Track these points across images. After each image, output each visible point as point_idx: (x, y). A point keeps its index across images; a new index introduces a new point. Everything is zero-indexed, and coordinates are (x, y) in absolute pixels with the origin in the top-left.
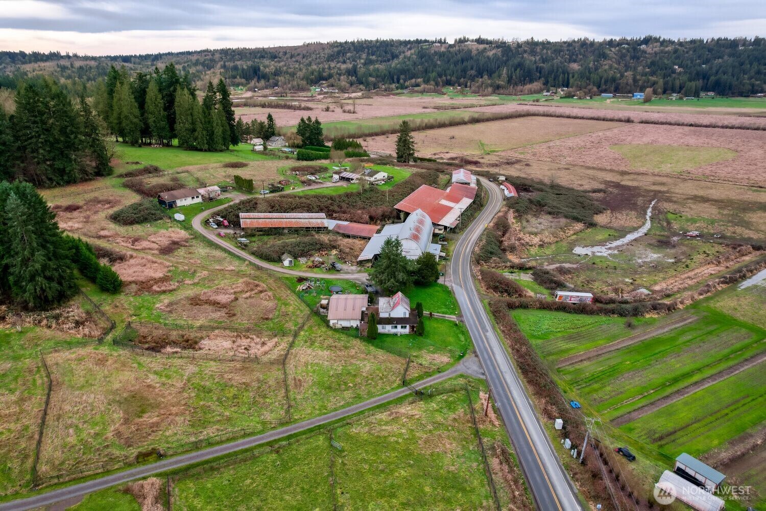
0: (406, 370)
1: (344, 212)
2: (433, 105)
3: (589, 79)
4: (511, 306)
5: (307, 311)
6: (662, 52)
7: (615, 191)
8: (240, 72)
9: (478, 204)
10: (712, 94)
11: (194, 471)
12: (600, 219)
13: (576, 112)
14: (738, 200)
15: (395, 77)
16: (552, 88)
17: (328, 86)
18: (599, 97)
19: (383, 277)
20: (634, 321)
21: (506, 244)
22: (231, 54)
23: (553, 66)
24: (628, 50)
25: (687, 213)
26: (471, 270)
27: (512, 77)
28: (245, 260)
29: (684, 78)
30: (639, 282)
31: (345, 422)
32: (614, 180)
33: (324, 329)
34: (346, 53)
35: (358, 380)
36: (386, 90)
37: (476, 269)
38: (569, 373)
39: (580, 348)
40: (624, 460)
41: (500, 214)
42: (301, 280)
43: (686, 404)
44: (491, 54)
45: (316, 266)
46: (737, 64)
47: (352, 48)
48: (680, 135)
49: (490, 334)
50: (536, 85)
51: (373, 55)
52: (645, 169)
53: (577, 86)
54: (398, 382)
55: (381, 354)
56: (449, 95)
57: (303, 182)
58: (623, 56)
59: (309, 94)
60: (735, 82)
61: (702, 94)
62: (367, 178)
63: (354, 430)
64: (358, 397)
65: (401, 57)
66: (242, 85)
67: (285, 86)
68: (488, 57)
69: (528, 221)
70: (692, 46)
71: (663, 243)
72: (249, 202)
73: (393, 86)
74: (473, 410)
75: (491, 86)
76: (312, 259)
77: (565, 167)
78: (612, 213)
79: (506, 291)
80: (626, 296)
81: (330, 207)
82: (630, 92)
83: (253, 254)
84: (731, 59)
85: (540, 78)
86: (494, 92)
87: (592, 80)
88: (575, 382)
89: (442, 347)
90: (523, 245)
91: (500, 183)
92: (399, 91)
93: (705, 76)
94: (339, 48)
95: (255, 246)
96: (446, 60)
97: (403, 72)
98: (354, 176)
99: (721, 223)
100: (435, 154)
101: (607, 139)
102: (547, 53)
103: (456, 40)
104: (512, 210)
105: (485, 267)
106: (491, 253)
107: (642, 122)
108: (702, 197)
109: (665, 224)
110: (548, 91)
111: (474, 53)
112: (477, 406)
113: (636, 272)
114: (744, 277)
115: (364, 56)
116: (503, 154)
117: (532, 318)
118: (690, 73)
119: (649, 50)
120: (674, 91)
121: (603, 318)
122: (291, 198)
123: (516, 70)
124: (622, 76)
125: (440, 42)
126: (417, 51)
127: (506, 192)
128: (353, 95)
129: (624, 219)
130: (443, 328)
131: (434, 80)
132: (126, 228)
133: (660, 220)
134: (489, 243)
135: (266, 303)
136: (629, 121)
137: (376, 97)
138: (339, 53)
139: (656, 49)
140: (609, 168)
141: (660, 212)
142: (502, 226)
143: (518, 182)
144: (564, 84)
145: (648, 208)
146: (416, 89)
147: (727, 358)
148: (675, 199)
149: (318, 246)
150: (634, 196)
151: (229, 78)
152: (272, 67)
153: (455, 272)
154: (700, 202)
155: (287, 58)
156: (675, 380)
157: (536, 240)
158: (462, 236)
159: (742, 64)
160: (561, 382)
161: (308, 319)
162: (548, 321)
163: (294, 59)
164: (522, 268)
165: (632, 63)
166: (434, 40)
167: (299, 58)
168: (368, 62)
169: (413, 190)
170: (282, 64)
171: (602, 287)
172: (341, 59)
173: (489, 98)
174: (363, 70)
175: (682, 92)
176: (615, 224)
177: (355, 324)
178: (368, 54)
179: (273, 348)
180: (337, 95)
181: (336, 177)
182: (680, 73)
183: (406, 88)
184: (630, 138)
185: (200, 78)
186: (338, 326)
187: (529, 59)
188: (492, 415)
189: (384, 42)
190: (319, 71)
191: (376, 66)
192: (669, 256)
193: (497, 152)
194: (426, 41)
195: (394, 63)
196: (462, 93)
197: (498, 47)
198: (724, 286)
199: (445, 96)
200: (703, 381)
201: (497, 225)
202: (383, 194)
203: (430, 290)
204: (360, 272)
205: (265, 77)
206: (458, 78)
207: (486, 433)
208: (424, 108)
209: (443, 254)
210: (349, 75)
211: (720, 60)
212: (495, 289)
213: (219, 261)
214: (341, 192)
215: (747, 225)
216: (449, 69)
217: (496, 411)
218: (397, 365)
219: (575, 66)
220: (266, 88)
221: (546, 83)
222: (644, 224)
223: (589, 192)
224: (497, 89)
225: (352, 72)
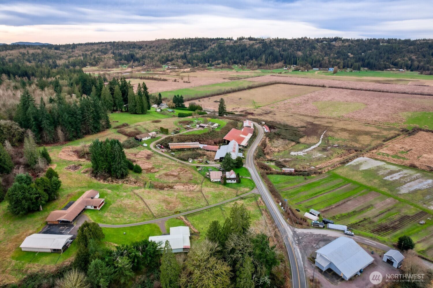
0: (237, 193)
1: (205, 141)
2: (228, 77)
3: (306, 61)
4: (267, 174)
5: (203, 177)
6: (343, 46)
7: (310, 127)
8: (123, 57)
9: (254, 136)
10: (366, 69)
11: (189, 215)
12: (302, 140)
13: (299, 80)
14: (358, 130)
15: (207, 60)
16: (288, 65)
17: (172, 65)
18: (311, 70)
19: (226, 165)
20: (307, 177)
21: (265, 152)
22: (116, 46)
23: (288, 54)
24: (326, 44)
25: (337, 136)
26: (254, 162)
27: (267, 60)
28: (176, 161)
29: (353, 61)
30: (312, 164)
31: (224, 204)
32: (311, 121)
33: (210, 182)
34: (180, 46)
35: (224, 195)
36: (202, 67)
37: (255, 162)
38: (285, 192)
39: (289, 186)
40: (297, 211)
41: (263, 140)
42: (197, 167)
43: (317, 199)
44: (256, 46)
45: (201, 162)
46: (378, 54)
47: (183, 43)
48: (345, 95)
49: (261, 182)
50: (280, 64)
51: (194, 47)
52: (325, 115)
53: (301, 65)
54: (235, 195)
55: (228, 188)
56: (235, 70)
57: (186, 128)
58: (323, 48)
59: (162, 69)
60: (377, 63)
61: (362, 69)
62: (211, 126)
63: (226, 206)
64: (225, 199)
65: (210, 48)
66: (125, 64)
67: (149, 65)
68: (255, 49)
69: (274, 142)
70: (357, 43)
71: (324, 150)
72: (169, 138)
73: (207, 64)
74: (257, 202)
75: (257, 65)
76: (198, 160)
77: (291, 115)
78: (307, 137)
79: (266, 169)
80: (306, 170)
81: (199, 139)
82: (327, 67)
83: (178, 158)
84: (376, 51)
85: (282, 60)
86: (258, 68)
87: (308, 61)
88: (286, 195)
89: (246, 186)
90: (272, 152)
91: (263, 125)
92: (210, 67)
93: (363, 60)
94: (176, 43)
95: (177, 155)
96: (233, 50)
97: (211, 57)
98: (206, 125)
99: (348, 141)
100: (233, 109)
101: (312, 98)
102: (285, 46)
103: (238, 38)
104: (267, 138)
105: (258, 161)
106: (260, 155)
107: (330, 87)
108: (345, 129)
109: (327, 141)
110: (286, 67)
111: (248, 46)
112: (258, 201)
113: (312, 161)
114: (348, 162)
115: (189, 47)
116: (264, 108)
117: (274, 177)
118: (356, 58)
119: (337, 45)
120: (348, 67)
121: (297, 177)
122: (184, 136)
123: (269, 56)
124: (323, 59)
125: (229, 39)
126: (218, 44)
127: (265, 130)
128: (186, 70)
129: (312, 139)
130: (246, 181)
131: (227, 62)
132: (128, 149)
133: (325, 140)
134: (259, 151)
135: (189, 175)
136: (324, 86)
137: (198, 71)
138: (176, 45)
139: (340, 44)
140: (310, 115)
141: (326, 136)
142: (264, 145)
143: (270, 124)
144: (294, 63)
145: (322, 134)
146: (218, 66)
147: (333, 187)
148: (334, 130)
149: (199, 155)
150: (317, 129)
151: (118, 60)
152: (140, 54)
153: (248, 163)
154: (343, 131)
155: (148, 49)
156: (316, 194)
157: (277, 150)
158: (249, 149)
159: (381, 53)
160: (282, 195)
161: (204, 179)
162: (279, 178)
163: (152, 49)
164: (271, 161)
165: (328, 52)
166: (226, 38)
167: (154, 48)
168: (192, 51)
169: (229, 131)
170: (145, 51)
171: (299, 167)
172: (177, 49)
173: (256, 71)
174: (190, 56)
175: (352, 67)
176: (308, 142)
177: (219, 180)
178: (192, 47)
179: (197, 188)
180: (177, 70)
181: (198, 126)
182: (351, 58)
183: (213, 65)
184: (322, 97)
185: (102, 60)
186: (214, 181)
187: (277, 49)
188: (262, 202)
189: (200, 39)
190: (166, 56)
191: (197, 54)
192: (324, 155)
193: (261, 106)
194: (222, 39)
195: (206, 52)
196: (242, 69)
197: (260, 43)
198: (340, 165)
199: (234, 70)
200: (324, 193)
201: (262, 144)
202: (218, 133)
203: (240, 169)
204: (216, 164)
205: (137, 60)
206: (240, 60)
207: (261, 207)
208: (224, 79)
209: (243, 157)
210: (182, 59)
211: (370, 51)
212: (262, 168)
213: (167, 161)
214: (202, 133)
215: (357, 141)
216: (235, 55)
217: (263, 202)
218: (234, 191)
219: (300, 53)
220: (139, 66)
221: (285, 63)
222: (319, 142)
223: (299, 128)
224: (260, 66)
225: (184, 57)
